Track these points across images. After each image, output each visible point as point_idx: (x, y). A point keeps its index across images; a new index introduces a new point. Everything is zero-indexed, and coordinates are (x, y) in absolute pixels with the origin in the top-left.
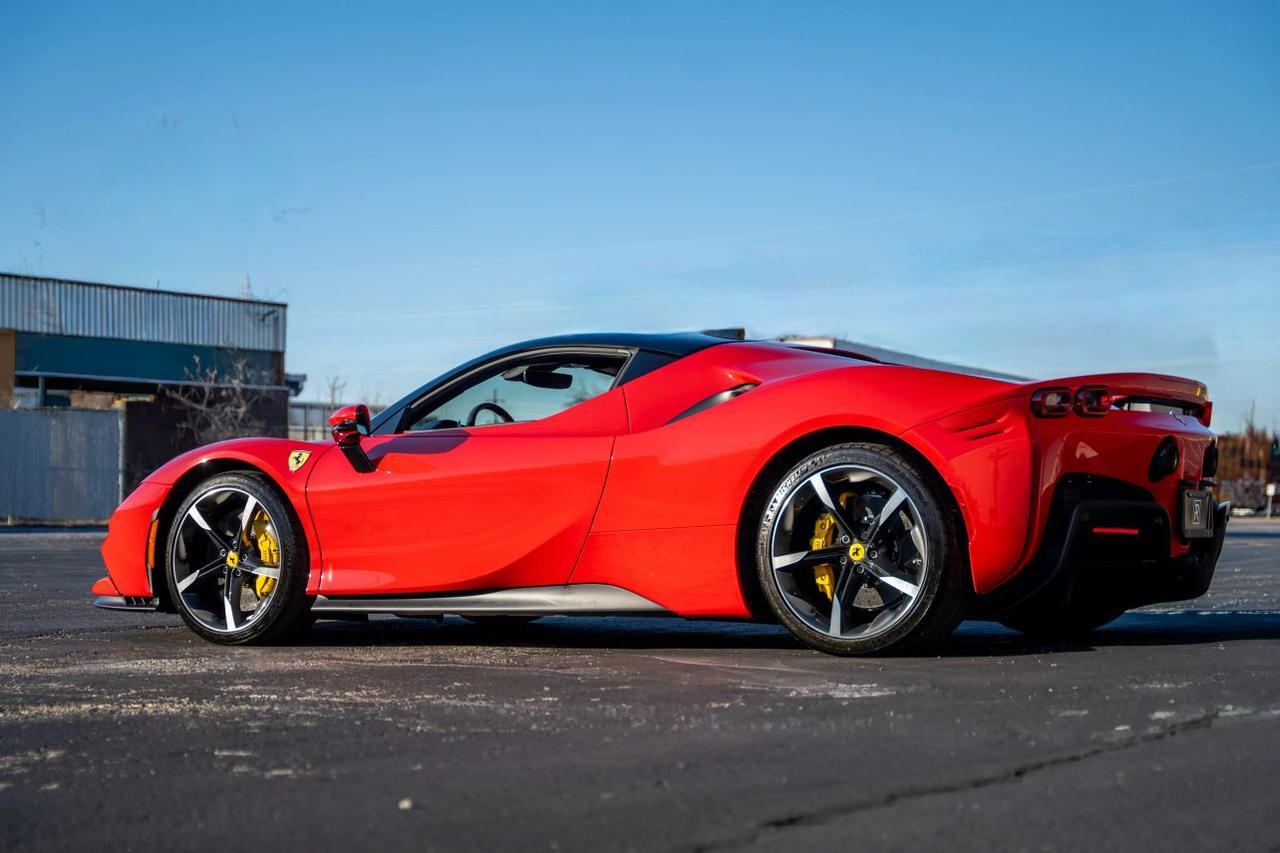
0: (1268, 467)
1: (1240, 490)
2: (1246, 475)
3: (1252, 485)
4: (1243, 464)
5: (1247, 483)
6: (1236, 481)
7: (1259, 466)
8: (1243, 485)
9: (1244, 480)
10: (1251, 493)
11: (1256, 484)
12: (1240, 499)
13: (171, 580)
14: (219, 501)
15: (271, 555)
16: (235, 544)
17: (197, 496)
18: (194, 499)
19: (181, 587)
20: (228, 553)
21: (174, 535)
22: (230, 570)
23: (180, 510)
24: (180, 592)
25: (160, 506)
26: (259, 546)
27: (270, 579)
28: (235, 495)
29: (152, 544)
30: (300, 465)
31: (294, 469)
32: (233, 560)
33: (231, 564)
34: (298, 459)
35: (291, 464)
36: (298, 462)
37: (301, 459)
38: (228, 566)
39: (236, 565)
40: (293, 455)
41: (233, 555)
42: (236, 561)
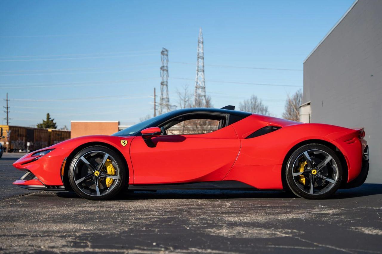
0: (26, 136)
1: (17, 144)
2: (19, 139)
3: (21, 142)
4: (18, 135)
5: (19, 142)
6: (16, 141)
7: (23, 136)
8: (18, 142)
9: (18, 141)
10: (20, 145)
11: (22, 142)
12: (17, 147)
13: (73, 180)
14: (92, 155)
15: (112, 172)
16: (98, 169)
17: (84, 153)
18: (83, 154)
19: (77, 182)
20: (95, 171)
21: (74, 166)
22: (96, 177)
23: (76, 157)
24: (76, 184)
25: (68, 156)
26: (107, 169)
27: (112, 180)
28: (99, 153)
29: (63, 168)
30: (126, 144)
31: (124, 146)
32: (97, 174)
33: (96, 175)
34: (124, 142)
35: (123, 144)
36: (125, 144)
37: (125, 143)
38: (95, 175)
39: (99, 175)
40: (122, 141)
41: (97, 172)
42: (98, 174)
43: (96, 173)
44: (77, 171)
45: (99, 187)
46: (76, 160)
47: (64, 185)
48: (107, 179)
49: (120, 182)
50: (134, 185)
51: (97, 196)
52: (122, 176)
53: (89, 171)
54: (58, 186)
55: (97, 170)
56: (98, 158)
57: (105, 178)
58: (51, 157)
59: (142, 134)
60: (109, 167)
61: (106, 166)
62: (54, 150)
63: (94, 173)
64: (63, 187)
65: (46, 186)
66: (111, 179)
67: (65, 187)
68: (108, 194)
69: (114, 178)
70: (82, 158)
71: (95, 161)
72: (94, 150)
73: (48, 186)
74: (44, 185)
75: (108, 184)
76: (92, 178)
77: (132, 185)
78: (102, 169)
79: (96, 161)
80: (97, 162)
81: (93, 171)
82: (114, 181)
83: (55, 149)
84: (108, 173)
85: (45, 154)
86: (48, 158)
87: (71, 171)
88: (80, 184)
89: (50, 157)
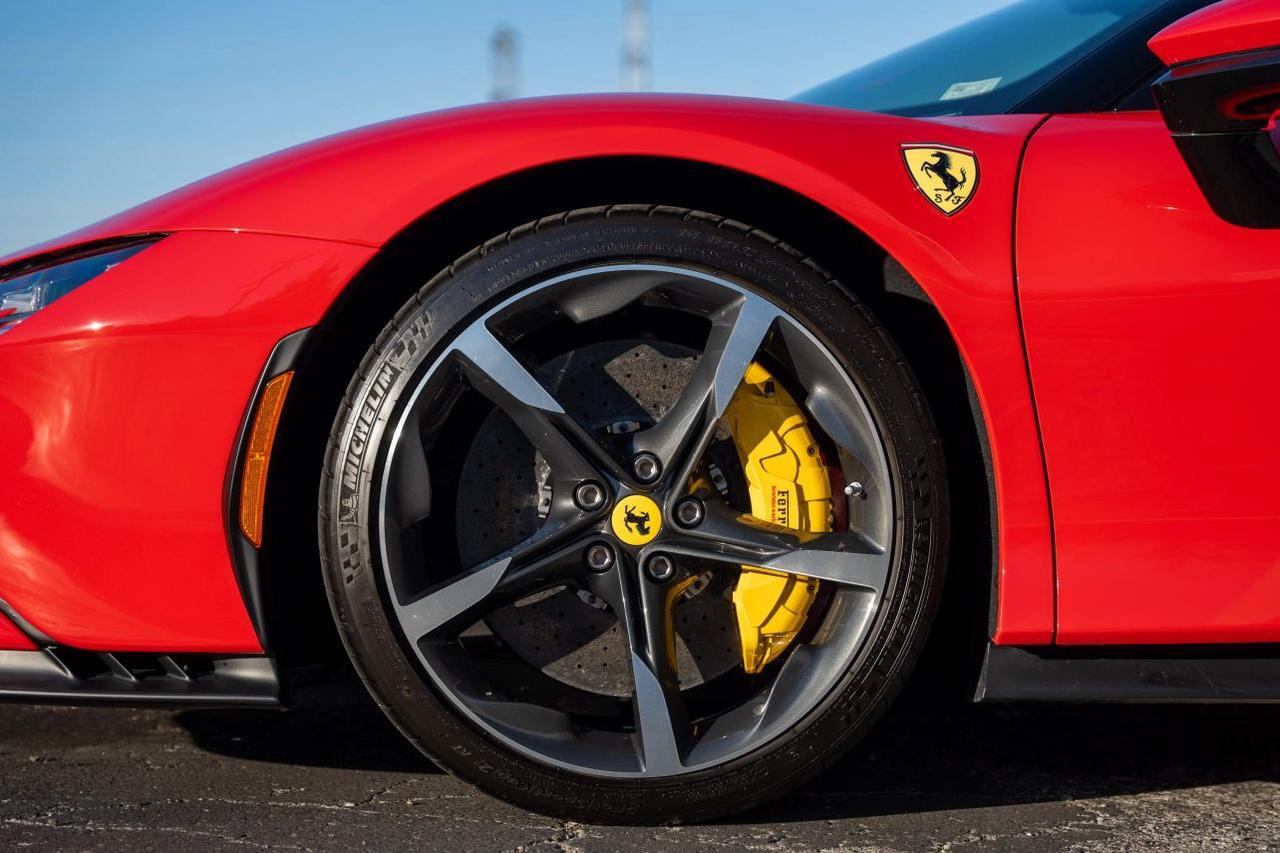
13: (371, 596)
14: (580, 312)
15: (803, 504)
16: (646, 465)
17: (496, 287)
18: (478, 300)
19: (420, 618)
20: (612, 498)
21: (379, 429)
22: (628, 554)
23: (402, 336)
24: (413, 638)
25: (315, 321)
26: (751, 470)
27: (800, 589)
28: (670, 290)
29: (260, 459)
30: (964, 192)
31: (948, 206)
32: (640, 522)
33: (630, 536)
34: (941, 168)
35: (930, 185)
36: (952, 184)
37: (954, 171)
38: (612, 543)
39: (667, 535)
40: (918, 158)
41: (641, 504)
42: (655, 525)
43: (630, 518)
44: (419, 496)
45: (666, 673)
46: (405, 363)
47: (276, 649)
48: (745, 580)
49: (907, 618)
50: (1050, 650)
51: (645, 772)
52: (922, 548)
53: (543, 496)
54: (201, 664)
55: (642, 486)
56: (645, 352)
57: (728, 576)
58: (107, 332)
59: (1162, 67)
60: (769, 444)
61: (742, 442)
62: (145, 254)
63: (604, 513)
64: (256, 671)
65: (64, 652)
66: (792, 579)
67: (280, 669)
68: (771, 758)
69: (835, 567)
70: (479, 345)
71: (609, 381)
72: (612, 248)
73: (83, 661)
74: (38, 645)
75: (763, 639)
76: (581, 574)
77: (1031, 649)
78: (694, 476)
79: (619, 379)
80: (630, 389)
81: (588, 497)
82: (825, 600)
83: (156, 237)
84: (761, 509)
85: (49, 299)
86: (81, 344)
87: (346, 492)
88: (442, 639)
89: (96, 326)
